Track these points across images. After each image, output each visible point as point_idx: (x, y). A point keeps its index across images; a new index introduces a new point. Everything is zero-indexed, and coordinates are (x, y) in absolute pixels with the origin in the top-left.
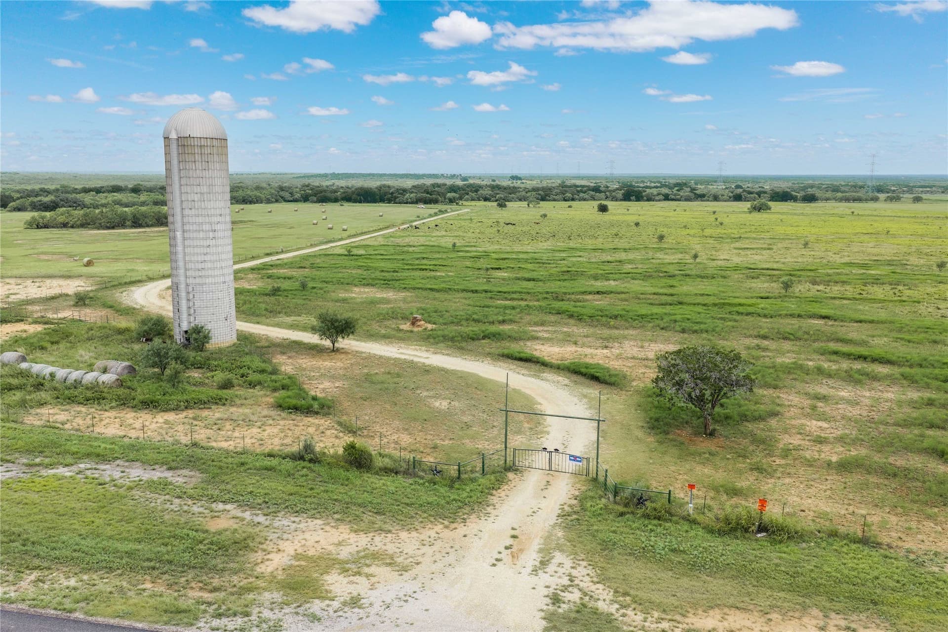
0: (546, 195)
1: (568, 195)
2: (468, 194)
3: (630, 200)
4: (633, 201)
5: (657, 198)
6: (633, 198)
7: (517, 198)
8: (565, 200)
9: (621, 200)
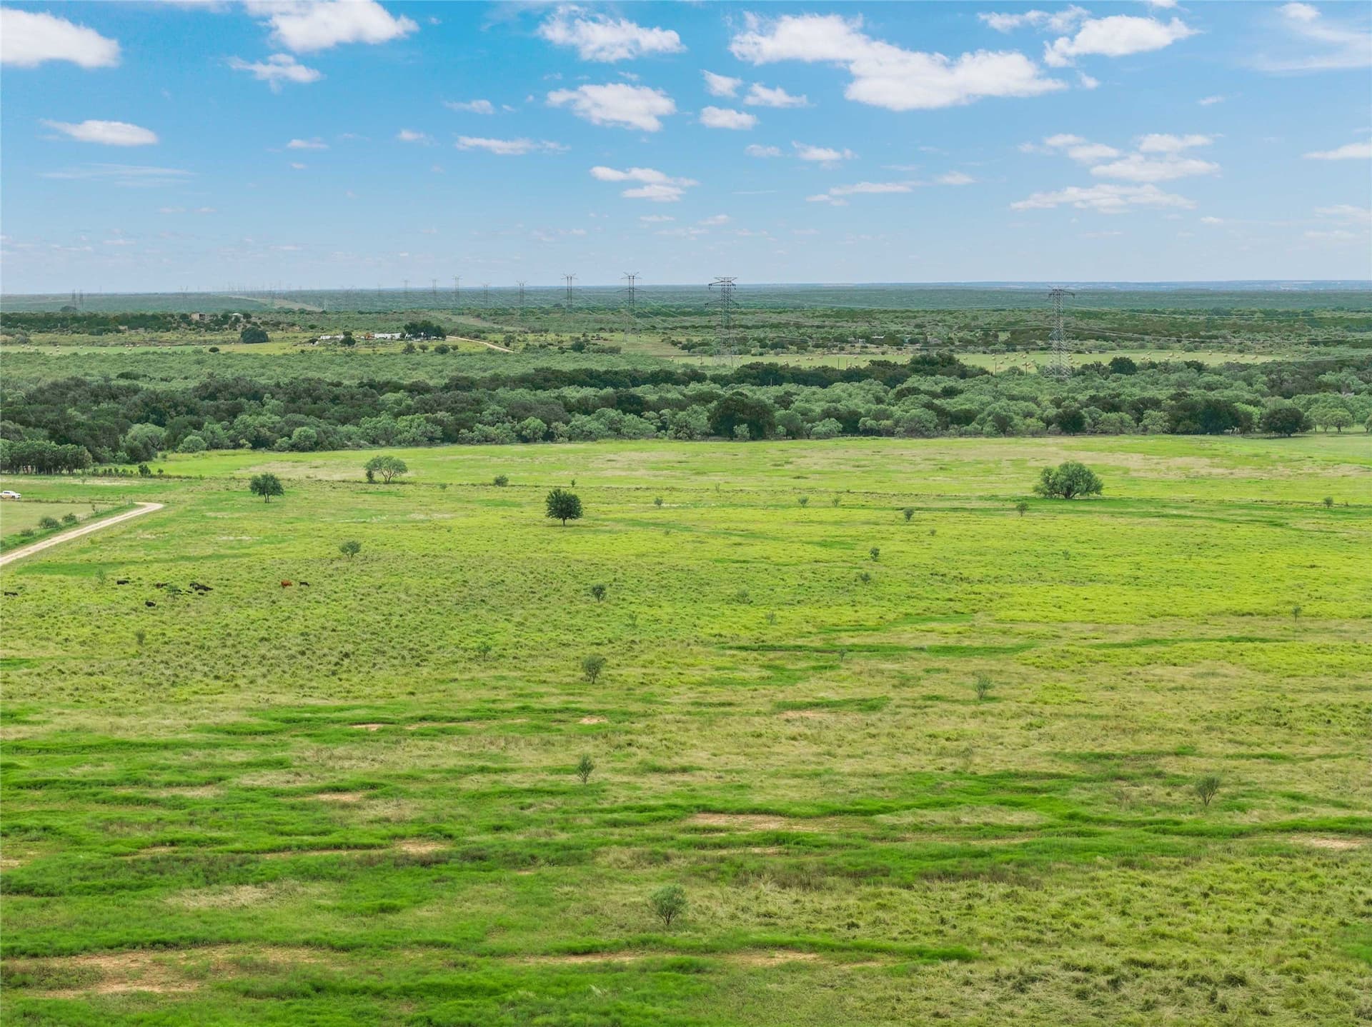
0: (462, 424)
1: (533, 422)
2: (198, 426)
3: (732, 436)
4: (744, 439)
5: (820, 427)
6: (742, 429)
7: (365, 436)
8: (525, 440)
9: (706, 436)
